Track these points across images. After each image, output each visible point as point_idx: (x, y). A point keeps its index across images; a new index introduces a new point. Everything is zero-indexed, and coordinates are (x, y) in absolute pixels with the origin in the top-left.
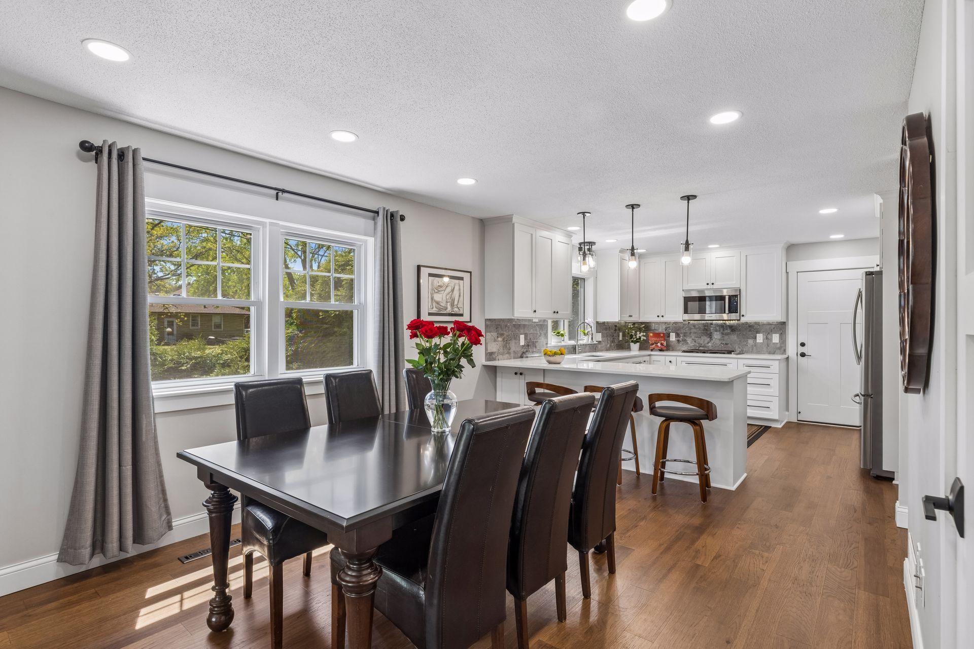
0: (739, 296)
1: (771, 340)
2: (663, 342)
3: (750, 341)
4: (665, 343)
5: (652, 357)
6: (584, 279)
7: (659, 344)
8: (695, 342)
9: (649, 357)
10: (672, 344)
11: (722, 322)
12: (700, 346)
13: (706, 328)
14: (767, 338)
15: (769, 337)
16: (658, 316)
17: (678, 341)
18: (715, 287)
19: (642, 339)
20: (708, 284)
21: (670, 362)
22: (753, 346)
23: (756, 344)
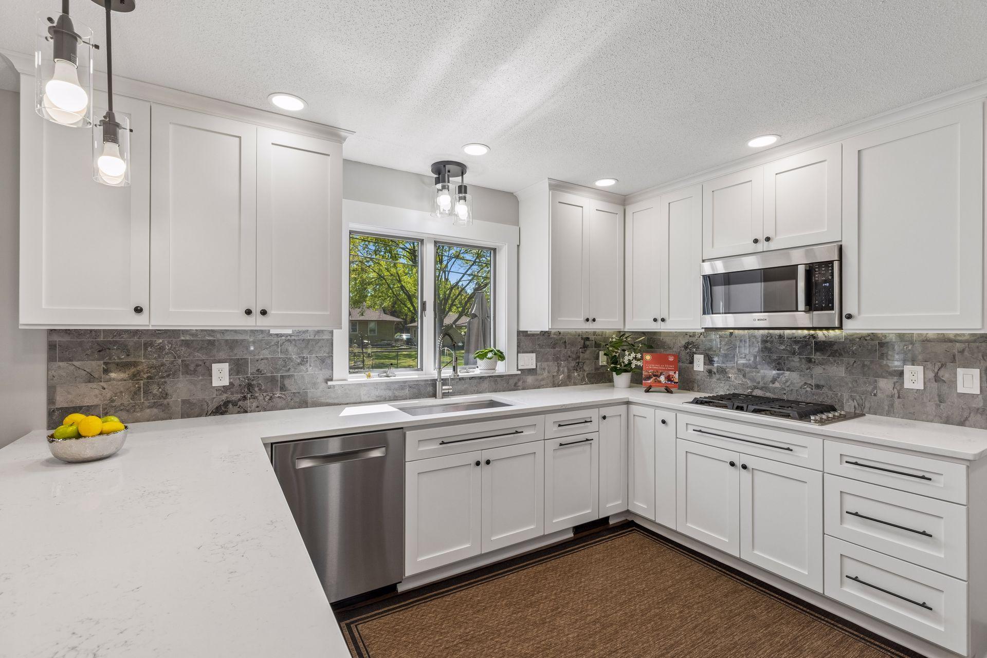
0: (836, 265)
1: (953, 383)
2: (671, 373)
3: (886, 385)
4: (677, 376)
5: (632, 407)
6: (495, 250)
7: (662, 379)
8: (744, 376)
9: (625, 407)
10: (699, 377)
11: (806, 332)
12: (756, 388)
13: (769, 345)
14: (937, 379)
15: (945, 374)
16: (655, 320)
17: (710, 372)
18: (772, 245)
19: (633, 366)
20: (756, 241)
21: (664, 422)
22: (892, 396)
23: (901, 393)
